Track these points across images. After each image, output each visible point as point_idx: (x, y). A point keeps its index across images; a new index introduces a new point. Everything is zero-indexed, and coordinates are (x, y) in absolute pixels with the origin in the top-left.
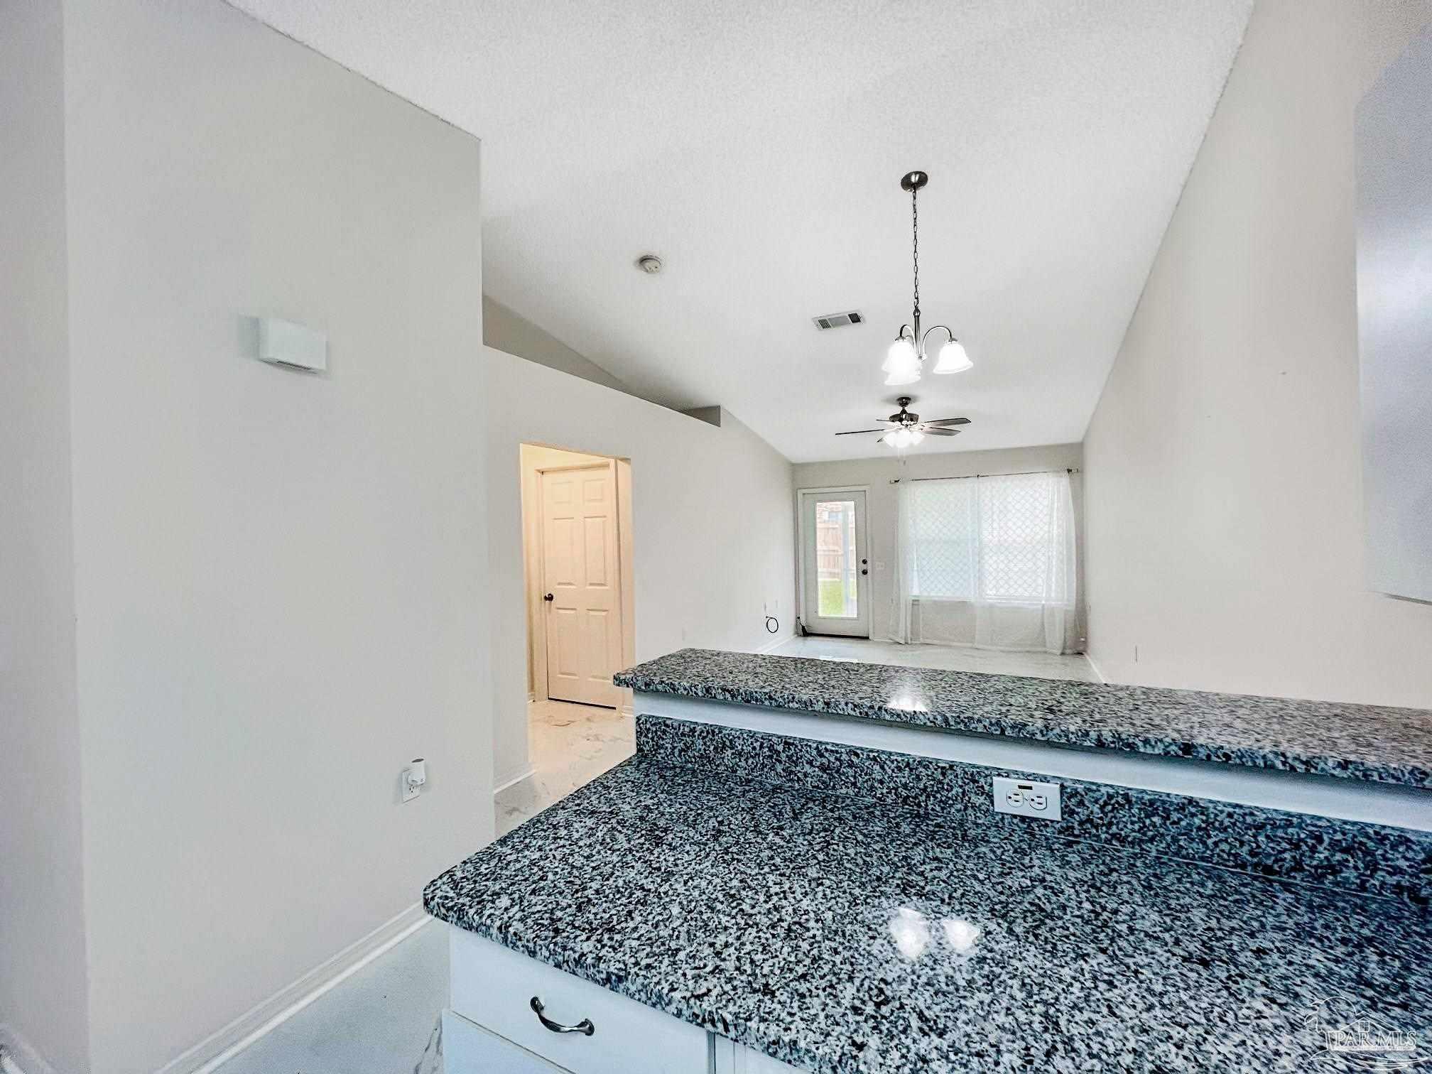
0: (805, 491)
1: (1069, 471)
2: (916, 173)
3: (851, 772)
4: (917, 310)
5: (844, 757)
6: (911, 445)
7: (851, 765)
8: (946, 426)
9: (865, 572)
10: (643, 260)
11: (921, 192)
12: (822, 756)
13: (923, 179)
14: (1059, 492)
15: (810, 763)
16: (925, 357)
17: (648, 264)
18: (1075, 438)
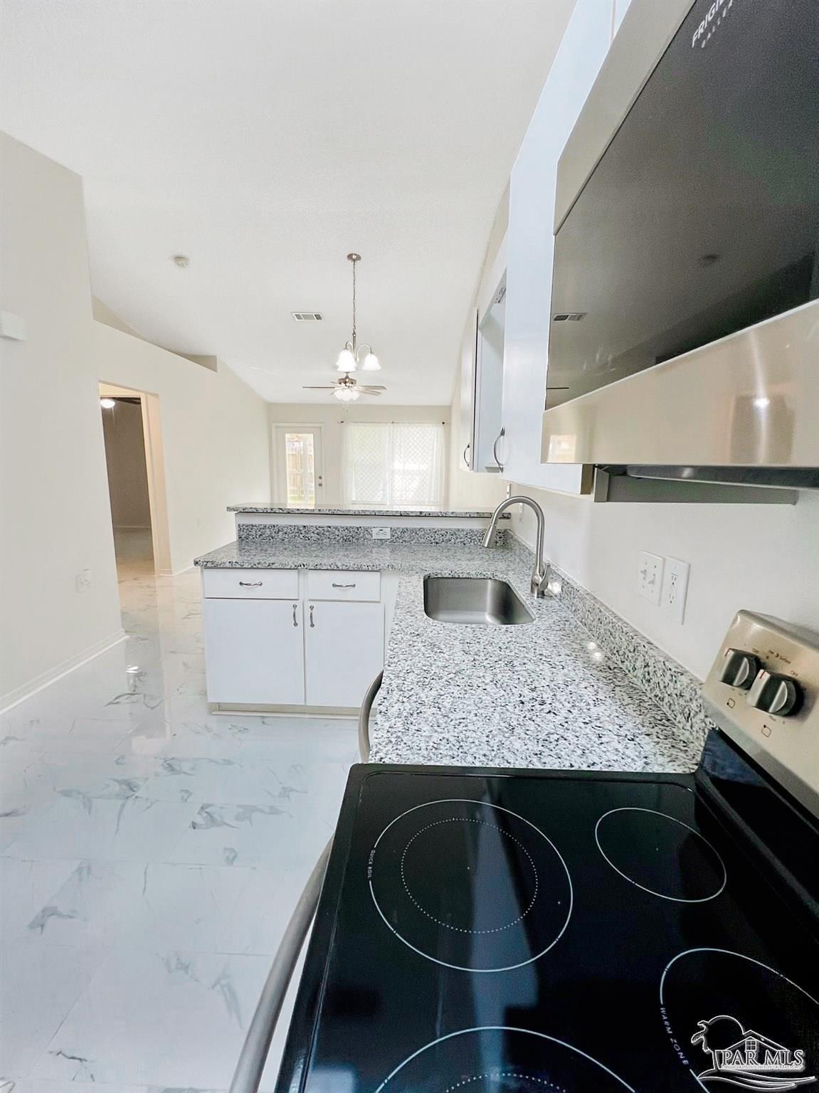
0: (278, 424)
1: (443, 423)
2: (355, 255)
3: (328, 533)
4: (354, 333)
5: (326, 529)
6: (351, 400)
7: (328, 531)
8: (373, 389)
9: (320, 485)
10: (178, 258)
11: (357, 262)
12: (317, 529)
13: (359, 258)
14: (437, 436)
15: (313, 533)
16: (358, 360)
17: (181, 262)
18: (447, 403)
